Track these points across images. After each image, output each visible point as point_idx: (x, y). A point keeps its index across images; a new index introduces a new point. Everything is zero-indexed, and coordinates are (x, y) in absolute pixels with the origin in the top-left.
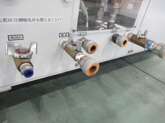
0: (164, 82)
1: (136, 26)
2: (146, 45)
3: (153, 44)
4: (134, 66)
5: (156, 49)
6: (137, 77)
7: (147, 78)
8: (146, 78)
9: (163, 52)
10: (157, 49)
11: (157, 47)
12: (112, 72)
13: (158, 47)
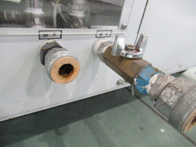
0: (193, 140)
1: (125, 26)
2: (135, 80)
3: (153, 80)
4: (142, 101)
5: (162, 100)
6: (142, 128)
7: (163, 131)
8: (160, 129)
9: (185, 117)
10: (165, 100)
11: (163, 93)
12: (95, 116)
13: (168, 95)
